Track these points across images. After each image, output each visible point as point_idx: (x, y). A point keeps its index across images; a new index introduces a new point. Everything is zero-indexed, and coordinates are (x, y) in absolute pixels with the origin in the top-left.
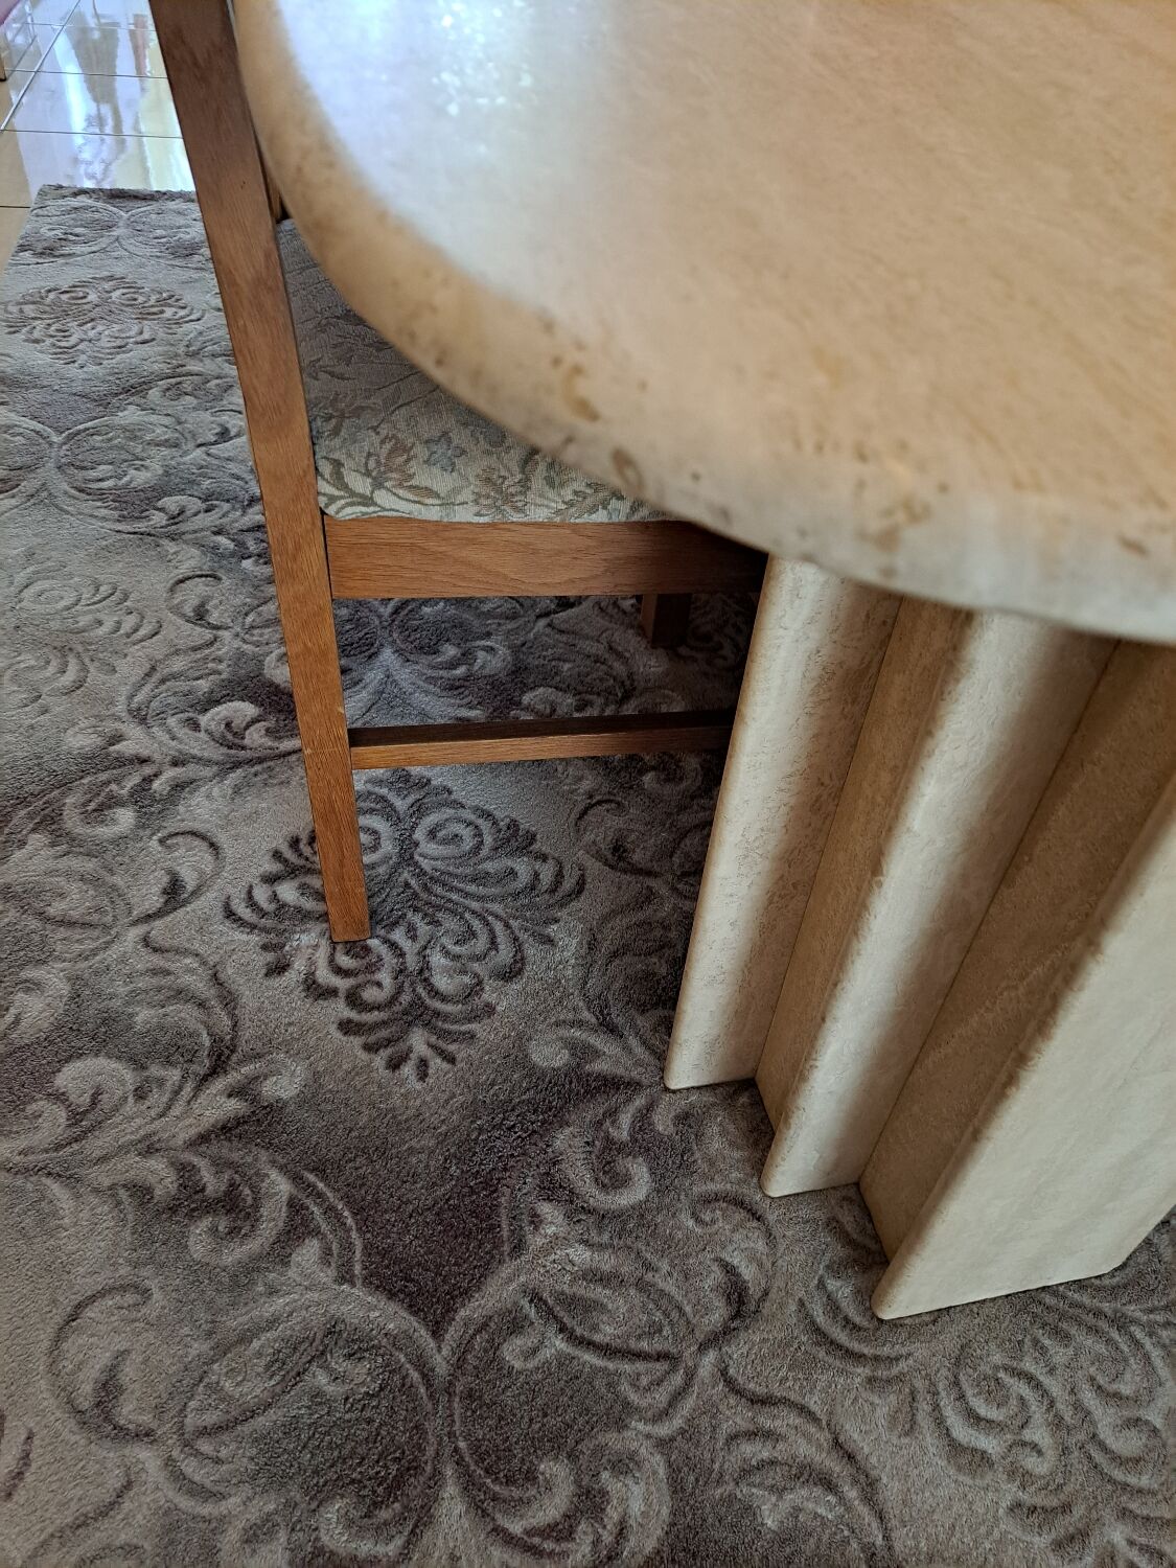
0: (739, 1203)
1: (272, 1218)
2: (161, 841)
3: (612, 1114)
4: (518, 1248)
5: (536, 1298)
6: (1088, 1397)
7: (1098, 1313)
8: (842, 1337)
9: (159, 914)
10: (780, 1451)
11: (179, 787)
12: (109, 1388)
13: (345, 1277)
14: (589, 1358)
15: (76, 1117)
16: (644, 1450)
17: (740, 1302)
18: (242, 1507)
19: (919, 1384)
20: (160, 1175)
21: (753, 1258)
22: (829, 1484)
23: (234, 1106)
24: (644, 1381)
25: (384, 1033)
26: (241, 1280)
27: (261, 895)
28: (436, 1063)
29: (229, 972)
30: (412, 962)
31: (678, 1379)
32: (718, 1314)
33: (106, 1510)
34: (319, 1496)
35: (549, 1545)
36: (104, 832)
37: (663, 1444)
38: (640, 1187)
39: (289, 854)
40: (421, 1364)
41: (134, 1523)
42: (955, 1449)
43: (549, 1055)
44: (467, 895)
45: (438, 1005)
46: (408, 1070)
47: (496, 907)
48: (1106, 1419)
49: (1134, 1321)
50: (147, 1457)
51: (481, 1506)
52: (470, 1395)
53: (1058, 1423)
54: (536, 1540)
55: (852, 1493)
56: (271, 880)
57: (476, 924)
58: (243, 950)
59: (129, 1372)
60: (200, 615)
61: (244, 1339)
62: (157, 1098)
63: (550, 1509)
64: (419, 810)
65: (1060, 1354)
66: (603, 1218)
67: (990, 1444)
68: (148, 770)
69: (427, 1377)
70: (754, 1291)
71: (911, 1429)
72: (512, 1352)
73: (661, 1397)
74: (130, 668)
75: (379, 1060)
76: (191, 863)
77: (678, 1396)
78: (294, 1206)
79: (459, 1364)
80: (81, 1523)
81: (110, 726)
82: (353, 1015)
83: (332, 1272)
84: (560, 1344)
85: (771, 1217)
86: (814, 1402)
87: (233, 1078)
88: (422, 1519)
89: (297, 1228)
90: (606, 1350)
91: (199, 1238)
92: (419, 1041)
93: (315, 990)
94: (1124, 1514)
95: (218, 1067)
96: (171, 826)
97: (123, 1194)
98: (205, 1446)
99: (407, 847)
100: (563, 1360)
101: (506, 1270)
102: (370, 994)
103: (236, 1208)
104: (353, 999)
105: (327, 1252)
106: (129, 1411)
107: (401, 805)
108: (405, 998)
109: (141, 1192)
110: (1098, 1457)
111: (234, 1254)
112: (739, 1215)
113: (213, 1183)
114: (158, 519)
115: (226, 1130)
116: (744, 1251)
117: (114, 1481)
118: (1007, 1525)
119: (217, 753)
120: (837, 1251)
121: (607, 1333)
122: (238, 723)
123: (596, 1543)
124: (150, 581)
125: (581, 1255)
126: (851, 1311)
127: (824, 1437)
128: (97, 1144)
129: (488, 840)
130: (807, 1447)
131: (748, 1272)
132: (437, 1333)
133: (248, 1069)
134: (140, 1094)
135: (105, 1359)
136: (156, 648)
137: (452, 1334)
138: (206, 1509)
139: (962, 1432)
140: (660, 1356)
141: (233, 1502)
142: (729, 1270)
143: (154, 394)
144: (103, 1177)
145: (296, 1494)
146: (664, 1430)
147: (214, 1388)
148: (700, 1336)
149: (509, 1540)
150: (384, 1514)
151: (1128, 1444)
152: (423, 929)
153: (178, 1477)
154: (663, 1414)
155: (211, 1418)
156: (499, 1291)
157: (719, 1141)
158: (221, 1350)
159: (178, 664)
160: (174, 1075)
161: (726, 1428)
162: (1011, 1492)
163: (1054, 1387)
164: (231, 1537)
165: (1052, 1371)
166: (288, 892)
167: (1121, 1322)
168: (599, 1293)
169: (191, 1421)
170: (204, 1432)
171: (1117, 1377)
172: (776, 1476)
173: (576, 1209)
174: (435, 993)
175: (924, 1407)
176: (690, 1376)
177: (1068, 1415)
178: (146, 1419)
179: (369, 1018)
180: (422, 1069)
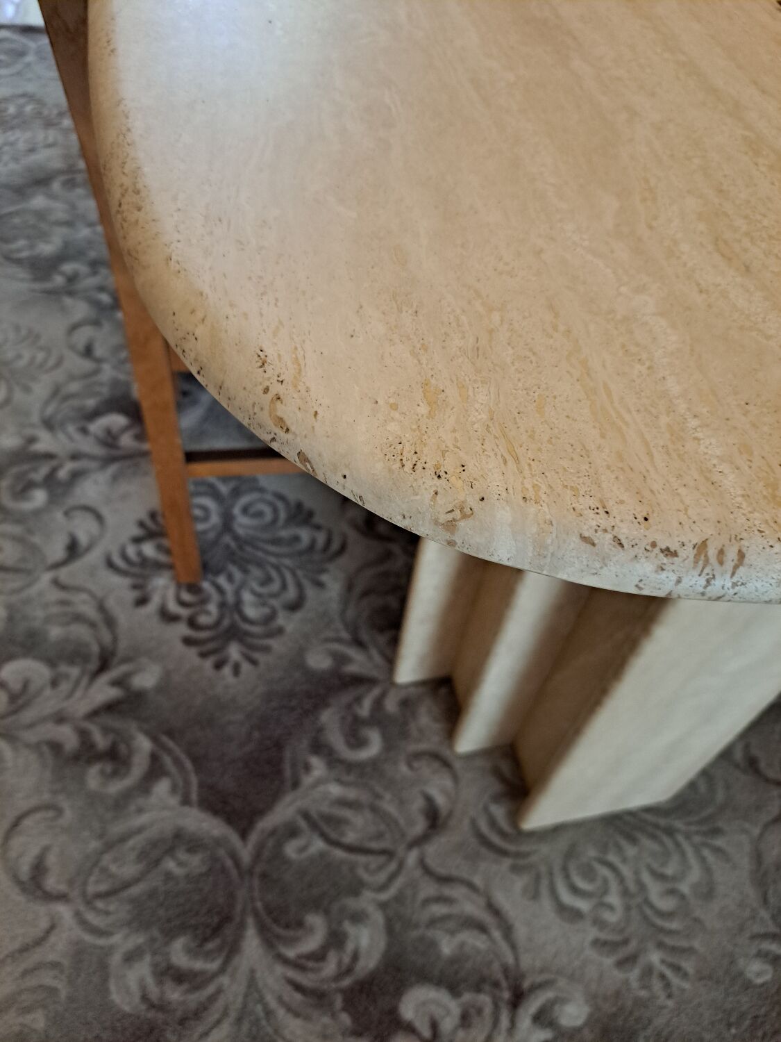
0: (436, 756)
1: (139, 766)
2: (66, 514)
3: (358, 700)
4: (296, 784)
5: (306, 815)
6: (646, 877)
7: (657, 826)
8: (496, 839)
9: (64, 563)
10: (454, 910)
11: (76, 476)
12: (39, 869)
13: (186, 801)
14: (339, 854)
15: (13, 698)
16: (371, 909)
17: (435, 819)
18: (122, 941)
19: (543, 869)
20: (68, 736)
21: (444, 792)
22: (482, 928)
23: (113, 693)
24: (373, 866)
25: (211, 646)
26: (120, 804)
27: (131, 551)
28: (246, 667)
29: (111, 603)
30: (230, 598)
31: (393, 866)
32: (420, 826)
33: (39, 942)
34: (170, 934)
35: (310, 964)
36: (27, 506)
37: (383, 906)
38: (374, 745)
39: (149, 523)
40: (234, 856)
41: (57, 948)
42: (562, 909)
43: (319, 661)
44: (268, 553)
45: (247, 627)
46: (227, 670)
47: (287, 562)
48: (655, 890)
49: (678, 831)
50: (64, 912)
51: (270, 941)
52: (264, 876)
53: (625, 893)
54: (303, 961)
55: (497, 934)
56: (137, 540)
57: (274, 574)
58: (118, 589)
59: (52, 860)
60: (88, 352)
61: (123, 839)
62: (65, 687)
63: (312, 943)
64: (236, 493)
65: (631, 851)
66: (350, 766)
67: (583, 905)
68: (54, 463)
69: (237, 863)
70: (444, 811)
71: (535, 896)
72: (291, 849)
73: (382, 877)
74: (41, 389)
75: (208, 664)
76: (84, 528)
77: (392, 877)
78: (154, 758)
79: (257, 856)
80: (25, 949)
81: (29, 432)
82: (192, 633)
83: (177, 799)
84: (321, 844)
85: (458, 765)
86: (478, 881)
87: (114, 673)
88: (233, 949)
89: (155, 771)
90: (351, 849)
91: (93, 776)
92: (234, 651)
93: (167, 617)
94: (660, 945)
95: (104, 666)
96: (71, 502)
97: (45, 749)
98: (100, 904)
99: (227, 519)
100: (322, 855)
101: (288, 798)
102: (203, 620)
103: (116, 758)
104: (192, 623)
105: (174, 789)
106: (52, 883)
107: (224, 489)
108: (226, 622)
109: (56, 747)
110: (648, 912)
111: (116, 787)
112: (436, 765)
113: (101, 741)
114: (59, 280)
115: (110, 708)
116: (438, 787)
117: (44, 924)
118: (590, 953)
119: (99, 451)
120: (497, 787)
121: (350, 837)
122: (115, 430)
123: (340, 963)
124: (53, 326)
125: (335, 790)
126: (503, 823)
127: (481, 901)
128: (28, 715)
129: (283, 515)
130: (471, 907)
131: (440, 800)
132: (244, 835)
133: (124, 668)
134: (54, 683)
135: (34, 851)
136: (59, 375)
137: (254, 837)
138: (101, 942)
139: (567, 898)
140: (383, 852)
141: (117, 939)
142: (429, 800)
143: (56, 186)
144: (31, 736)
145: (155, 932)
146: (384, 896)
147: (104, 870)
148: (409, 838)
149: (286, 961)
150: (210, 946)
151: (666, 904)
152: (238, 575)
153: (83, 923)
154: (383, 887)
155: (103, 887)
156: (284, 811)
157: (427, 718)
158: (109, 847)
159: (74, 387)
160: (74, 671)
161: (422, 895)
162: (593, 933)
163: (626, 871)
164: (116, 959)
165: (624, 860)
166: (149, 549)
167: (670, 832)
168: (346, 813)
169: (91, 889)
170: (99, 896)
171: (664, 864)
172: (451, 925)
173: (332, 759)
174: (245, 619)
175: (545, 883)
176: (401, 865)
177: (632, 887)
178: (62, 888)
179: (203, 635)
180: (236, 670)
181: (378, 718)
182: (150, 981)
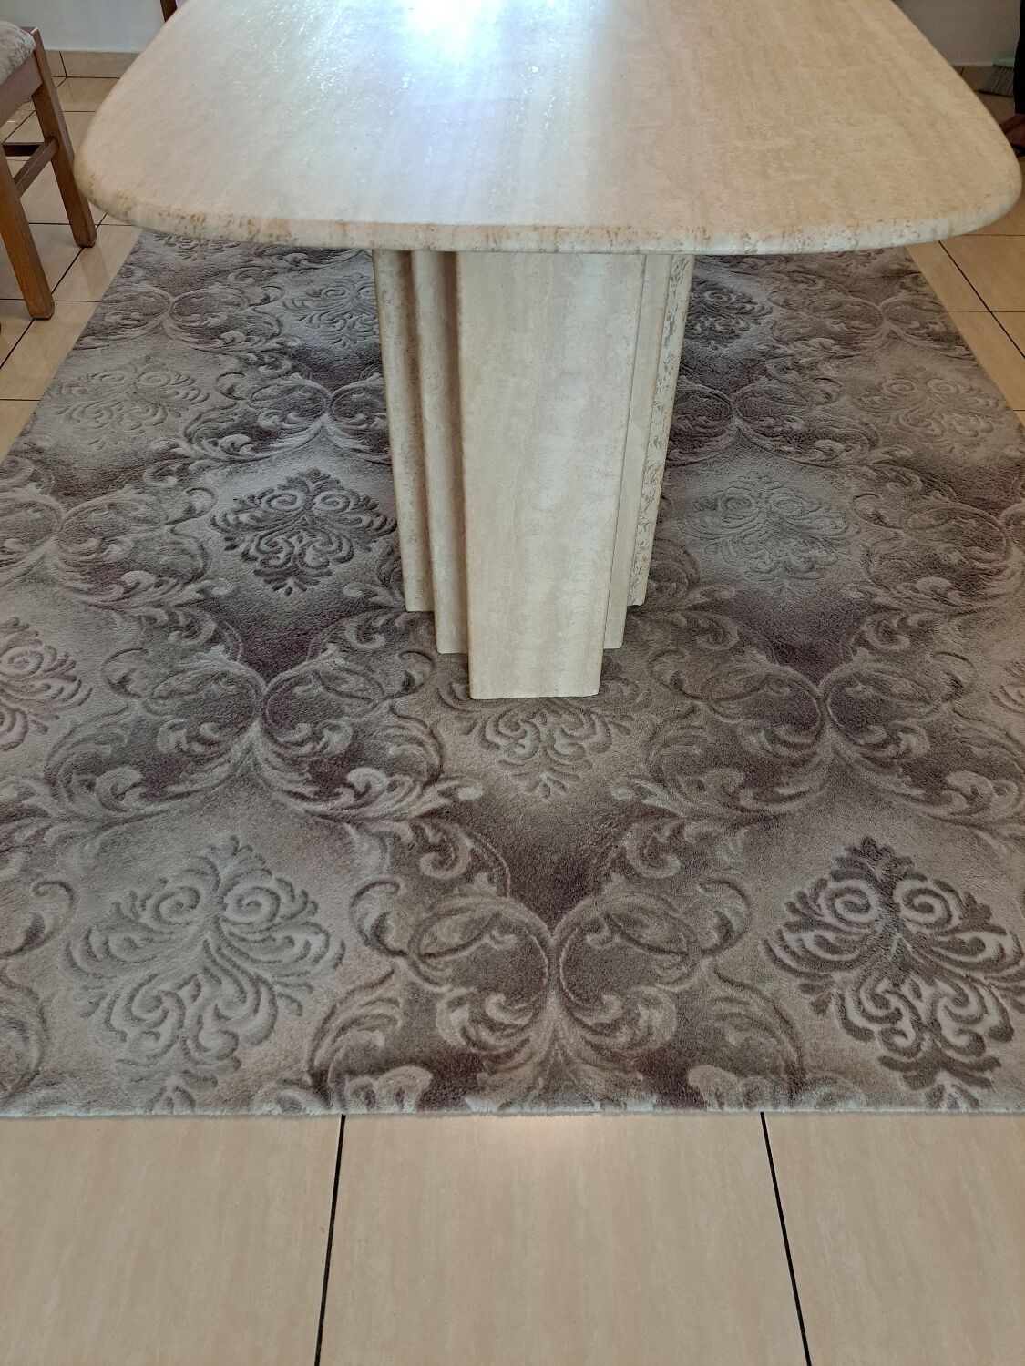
0: (423, 653)
1: (206, 635)
2: (189, 492)
3: (376, 617)
4: (313, 657)
5: (316, 674)
7: (578, 708)
8: (450, 702)
9: (180, 521)
10: (406, 733)
11: (202, 469)
12: (125, 679)
13: (233, 657)
14: (332, 695)
15: (128, 590)
16: (345, 726)
17: (409, 686)
18: (171, 719)
19: (480, 721)
20: (160, 614)
21: (422, 673)
22: (421, 744)
23: (197, 595)
24: (354, 705)
25: (274, 577)
26: (187, 653)
27: (231, 518)
28: (296, 591)
29: (209, 546)
30: (297, 551)
31: (369, 706)
32: (397, 688)
33: (117, 713)
34: (203, 721)
35: (292, 746)
36: (162, 485)
37: (354, 725)
38: (378, 643)
40: (257, 689)
41: (129, 718)
42: (485, 741)
43: (352, 592)
44: (334, 527)
45: (306, 570)
46: (282, 591)
47: (347, 534)
49: (594, 713)
50: (137, 703)
51: (267, 731)
52: (275, 700)
53: (537, 740)
54: (288, 744)
55: (431, 748)
56: (237, 512)
57: (333, 538)
58: (215, 540)
59: (134, 675)
60: (230, 392)
61: (185, 671)
62: (164, 588)
63: (297, 737)
64: (320, 489)
65: (552, 720)
66: (356, 651)
68: (187, 461)
70: (418, 683)
71: (468, 733)
72: (299, 690)
73: (359, 711)
74: (188, 416)
75: (269, 587)
76: (200, 501)
77: (367, 712)
78: (217, 633)
79: (274, 690)
80: (106, 715)
81: (173, 440)
82: (263, 569)
83: (227, 656)
84: (321, 689)
85: (438, 660)
86: (428, 720)
87: (199, 585)
88: (241, 731)
90: (341, 694)
91: (172, 637)
92: (290, 582)
93: (246, 556)
94: (552, 770)
95: (193, 580)
96: (195, 484)
97: (143, 619)
98: (160, 701)
99: (309, 505)
100: (320, 695)
101: (306, 663)
102: (273, 562)
103: (191, 630)
104: (264, 563)
105: (227, 648)
106: (131, 687)
107: (312, 486)
108: (290, 565)
109: (151, 620)
110: (550, 752)
111: (187, 644)
112: (422, 658)
113: (183, 620)
114: (219, 343)
115: (193, 603)
116: (419, 670)
117: (121, 706)
118: (496, 767)
119: (224, 457)
121: (344, 688)
122: (238, 443)
123: (313, 748)
124: (207, 377)
125: (340, 662)
126: (459, 694)
127: (426, 730)
128: (135, 601)
129: (352, 504)
130: (417, 733)
131: (418, 677)
132: (268, 679)
133: (207, 583)
134: (157, 586)
135: (125, 671)
136: (204, 407)
137: (274, 681)
138: (156, 718)
139: (491, 737)
140: (364, 698)
141: (166, 718)
142: (409, 675)
144: (135, 613)
145: (193, 718)
146: (357, 720)
147: (168, 685)
148: (385, 694)
149: (276, 742)
150: (226, 729)
152: (307, 538)
153: (147, 709)
154: (357, 716)
156: (300, 669)
158: (173, 673)
159: (213, 415)
160: (172, 581)
161: (385, 723)
162: (503, 757)
164: (164, 728)
165: (545, 725)
166: (244, 517)
168: (344, 675)
169: (156, 693)
170: (161, 697)
171: (575, 730)
172: (400, 740)
173: (344, 646)
174: (304, 564)
175: (478, 728)
176: (375, 706)
177: (544, 738)
178: (138, 691)
179: (268, 570)
180: (289, 592)
181: (387, 629)
182: (184, 740)
